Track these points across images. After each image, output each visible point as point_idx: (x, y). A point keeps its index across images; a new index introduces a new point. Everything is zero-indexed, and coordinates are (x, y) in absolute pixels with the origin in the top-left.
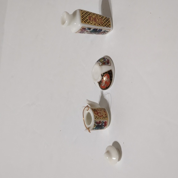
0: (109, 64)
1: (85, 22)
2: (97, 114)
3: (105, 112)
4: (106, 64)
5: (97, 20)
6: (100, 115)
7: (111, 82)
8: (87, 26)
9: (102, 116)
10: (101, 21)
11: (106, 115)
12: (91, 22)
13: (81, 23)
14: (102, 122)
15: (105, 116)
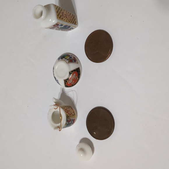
0: (77, 62)
1: (60, 18)
2: (68, 113)
3: (72, 109)
4: (73, 61)
5: (68, 17)
6: (70, 113)
7: (79, 79)
8: (61, 22)
9: (72, 113)
10: (70, 18)
11: (74, 112)
12: (64, 19)
13: (57, 18)
14: (72, 120)
15: (73, 114)
